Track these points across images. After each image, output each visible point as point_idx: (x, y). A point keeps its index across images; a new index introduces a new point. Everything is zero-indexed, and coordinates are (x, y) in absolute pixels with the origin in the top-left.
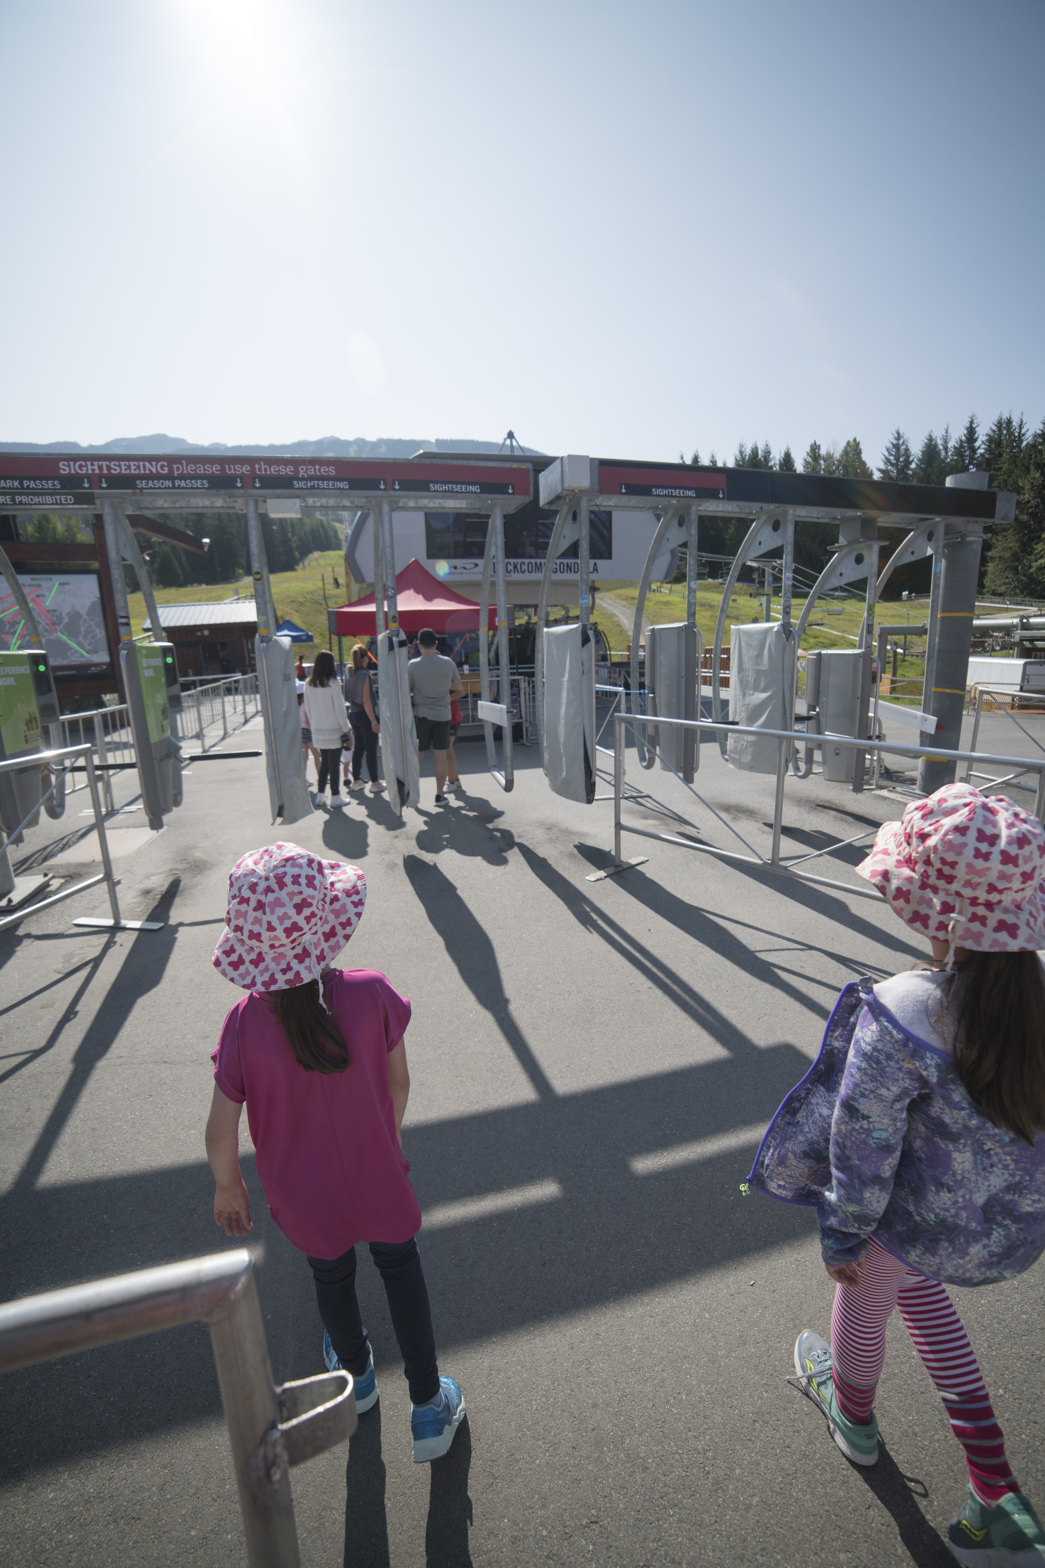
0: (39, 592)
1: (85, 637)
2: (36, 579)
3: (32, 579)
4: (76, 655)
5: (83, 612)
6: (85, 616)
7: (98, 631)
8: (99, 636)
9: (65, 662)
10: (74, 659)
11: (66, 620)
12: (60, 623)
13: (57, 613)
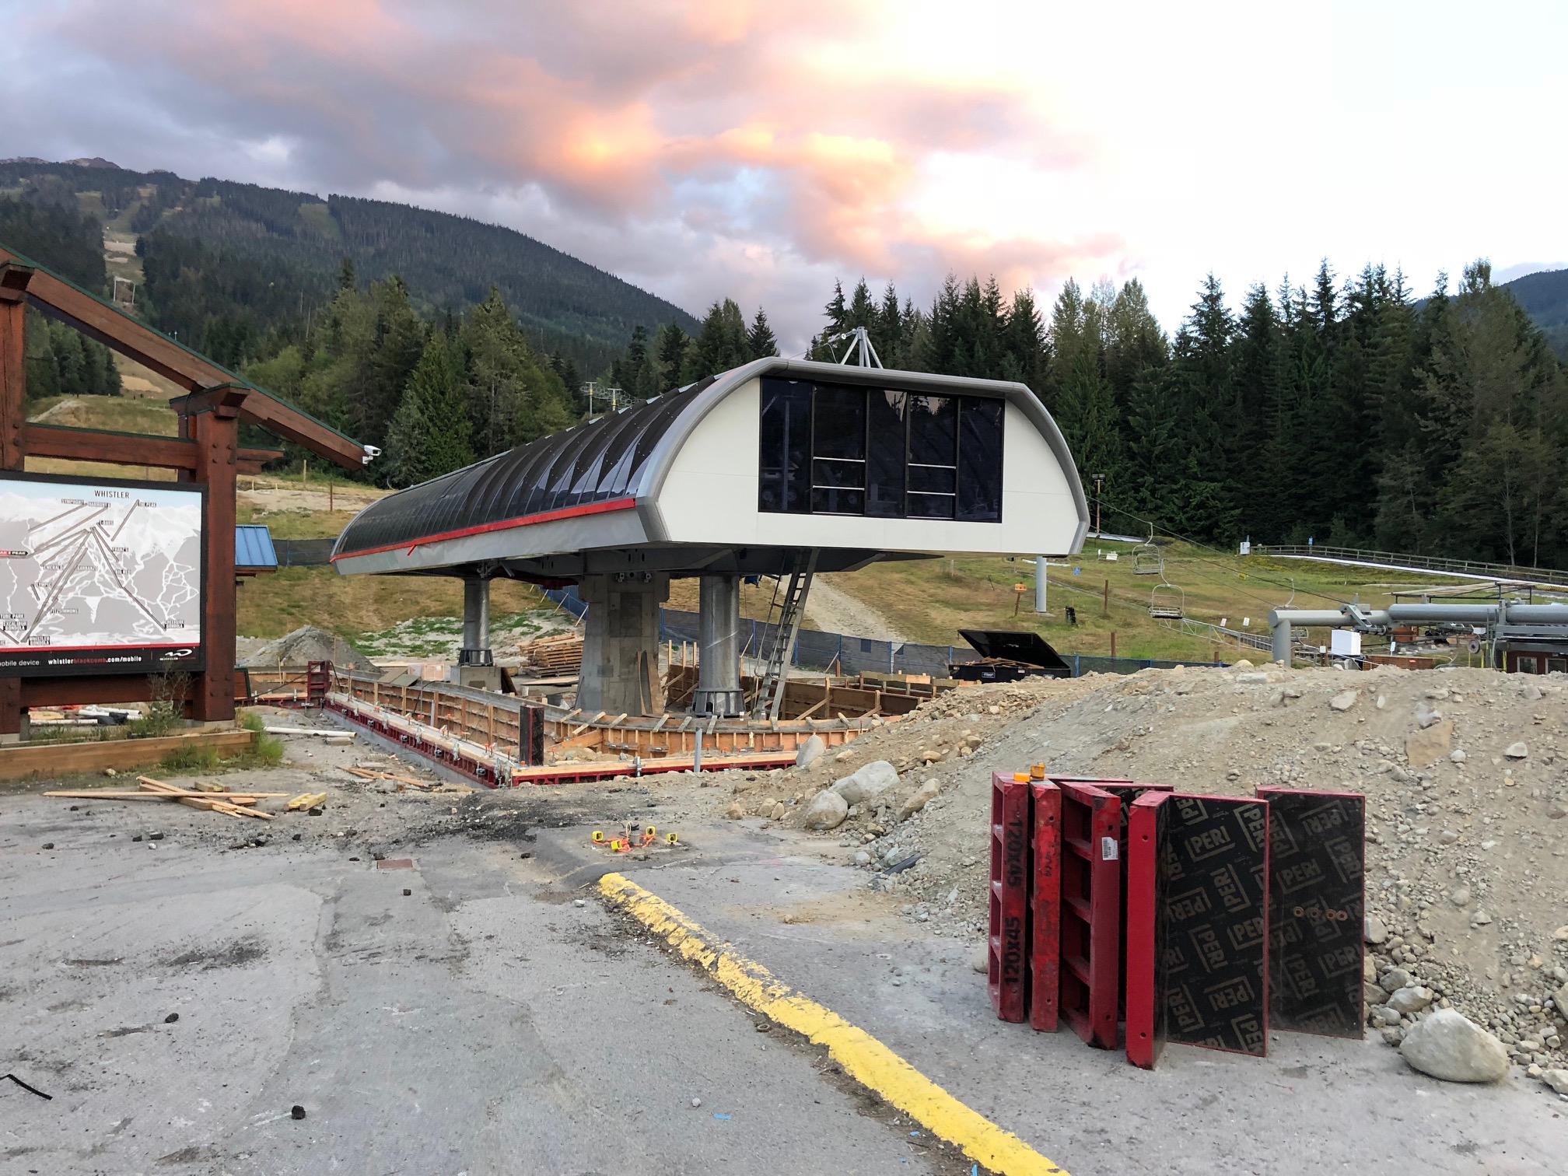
0: (103, 517)
1: (166, 598)
2: (103, 494)
3: (97, 494)
4: (146, 629)
5: (170, 556)
6: (172, 562)
7: (189, 588)
8: (189, 598)
9: (126, 641)
10: (142, 635)
11: (140, 567)
12: (129, 571)
13: (128, 554)
